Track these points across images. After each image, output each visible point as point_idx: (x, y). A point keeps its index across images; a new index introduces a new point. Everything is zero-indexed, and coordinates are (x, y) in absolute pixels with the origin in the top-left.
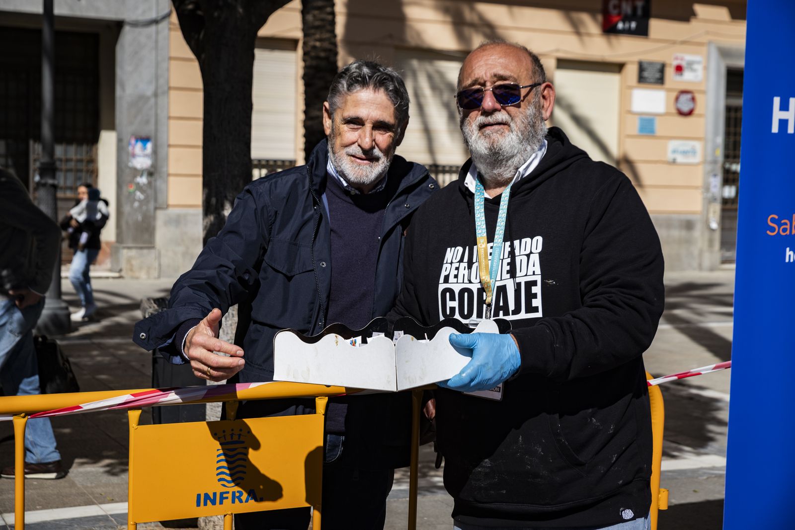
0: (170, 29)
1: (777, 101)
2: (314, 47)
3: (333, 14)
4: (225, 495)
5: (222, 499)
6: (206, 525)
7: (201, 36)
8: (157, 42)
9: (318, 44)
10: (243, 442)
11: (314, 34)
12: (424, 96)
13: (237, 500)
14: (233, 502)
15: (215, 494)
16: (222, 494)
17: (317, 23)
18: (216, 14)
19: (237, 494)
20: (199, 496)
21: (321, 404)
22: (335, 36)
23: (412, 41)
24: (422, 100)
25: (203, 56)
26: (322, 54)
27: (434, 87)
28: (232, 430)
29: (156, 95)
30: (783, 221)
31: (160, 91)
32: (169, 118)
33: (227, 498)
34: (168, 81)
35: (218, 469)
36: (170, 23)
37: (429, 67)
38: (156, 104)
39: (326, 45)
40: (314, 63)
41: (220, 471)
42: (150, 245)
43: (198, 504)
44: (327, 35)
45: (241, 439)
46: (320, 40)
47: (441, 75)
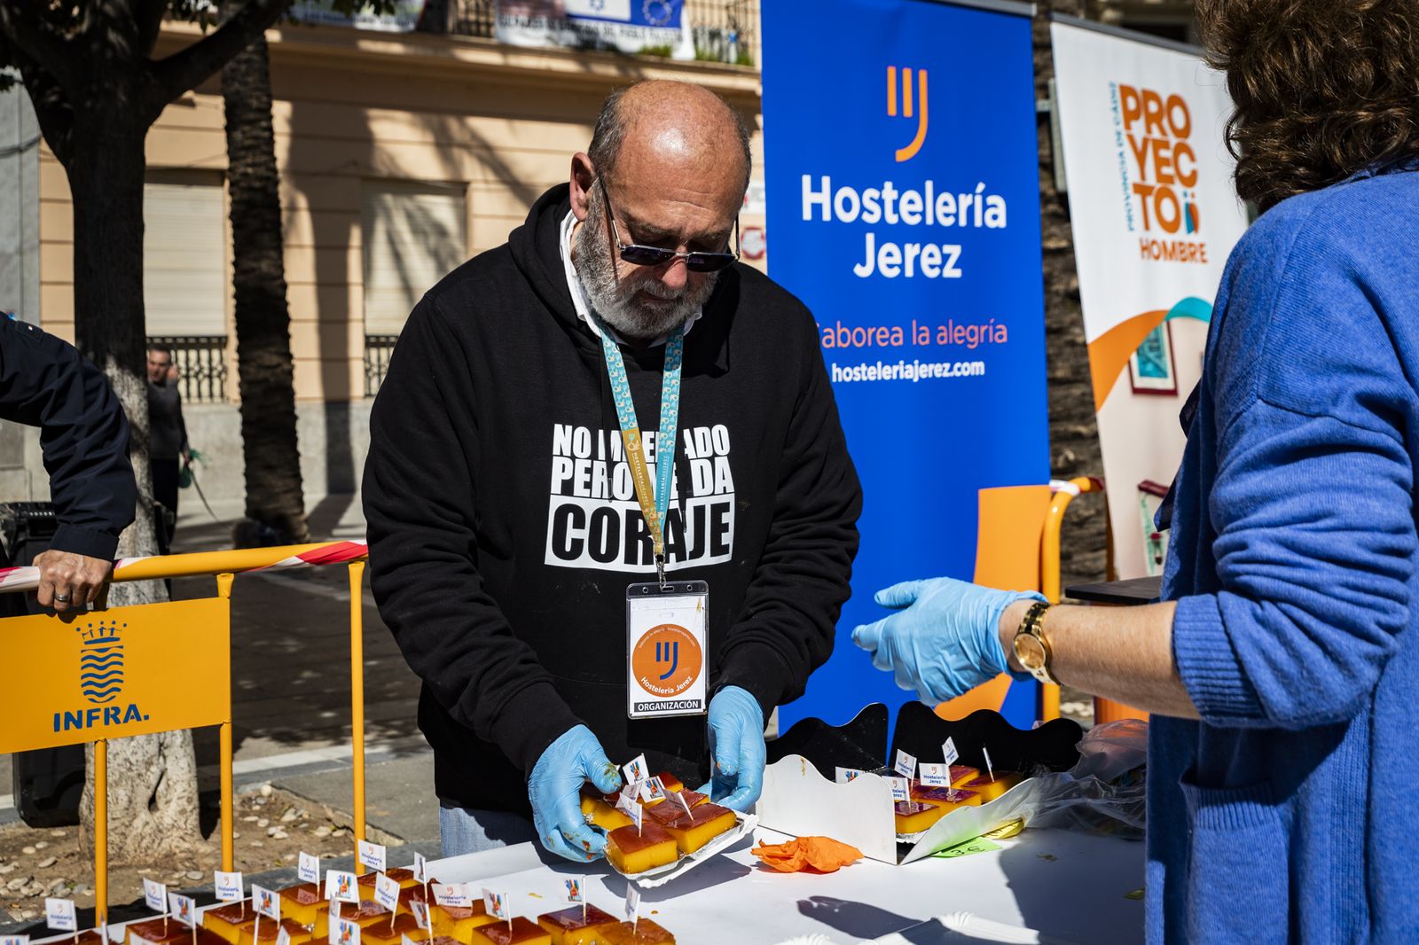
0: (40, 160)
1: (807, 180)
2: (245, 175)
3: (270, 129)
4: (94, 714)
5: (90, 719)
6: (91, 813)
7: (69, 136)
8: (20, 178)
9: (250, 170)
10: (118, 639)
11: (245, 157)
12: (403, 243)
13: (111, 720)
14: (107, 723)
15: (80, 713)
16: (90, 712)
17: (248, 142)
18: (88, 104)
19: (112, 712)
20: (57, 717)
21: (225, 583)
22: (274, 159)
23: (384, 171)
24: (401, 249)
25: (72, 162)
26: (257, 184)
27: (416, 230)
28: (102, 623)
29: (21, 252)
30: (826, 330)
31: (26, 246)
32: (41, 283)
33: (97, 718)
34: (39, 233)
35: (83, 677)
36: (40, 152)
37: (408, 203)
38: (22, 264)
39: (262, 171)
40: (245, 196)
41: (86, 680)
42: (16, 465)
43: (57, 728)
44: (264, 158)
45: (114, 636)
46: (253, 165)
47: (425, 212)
